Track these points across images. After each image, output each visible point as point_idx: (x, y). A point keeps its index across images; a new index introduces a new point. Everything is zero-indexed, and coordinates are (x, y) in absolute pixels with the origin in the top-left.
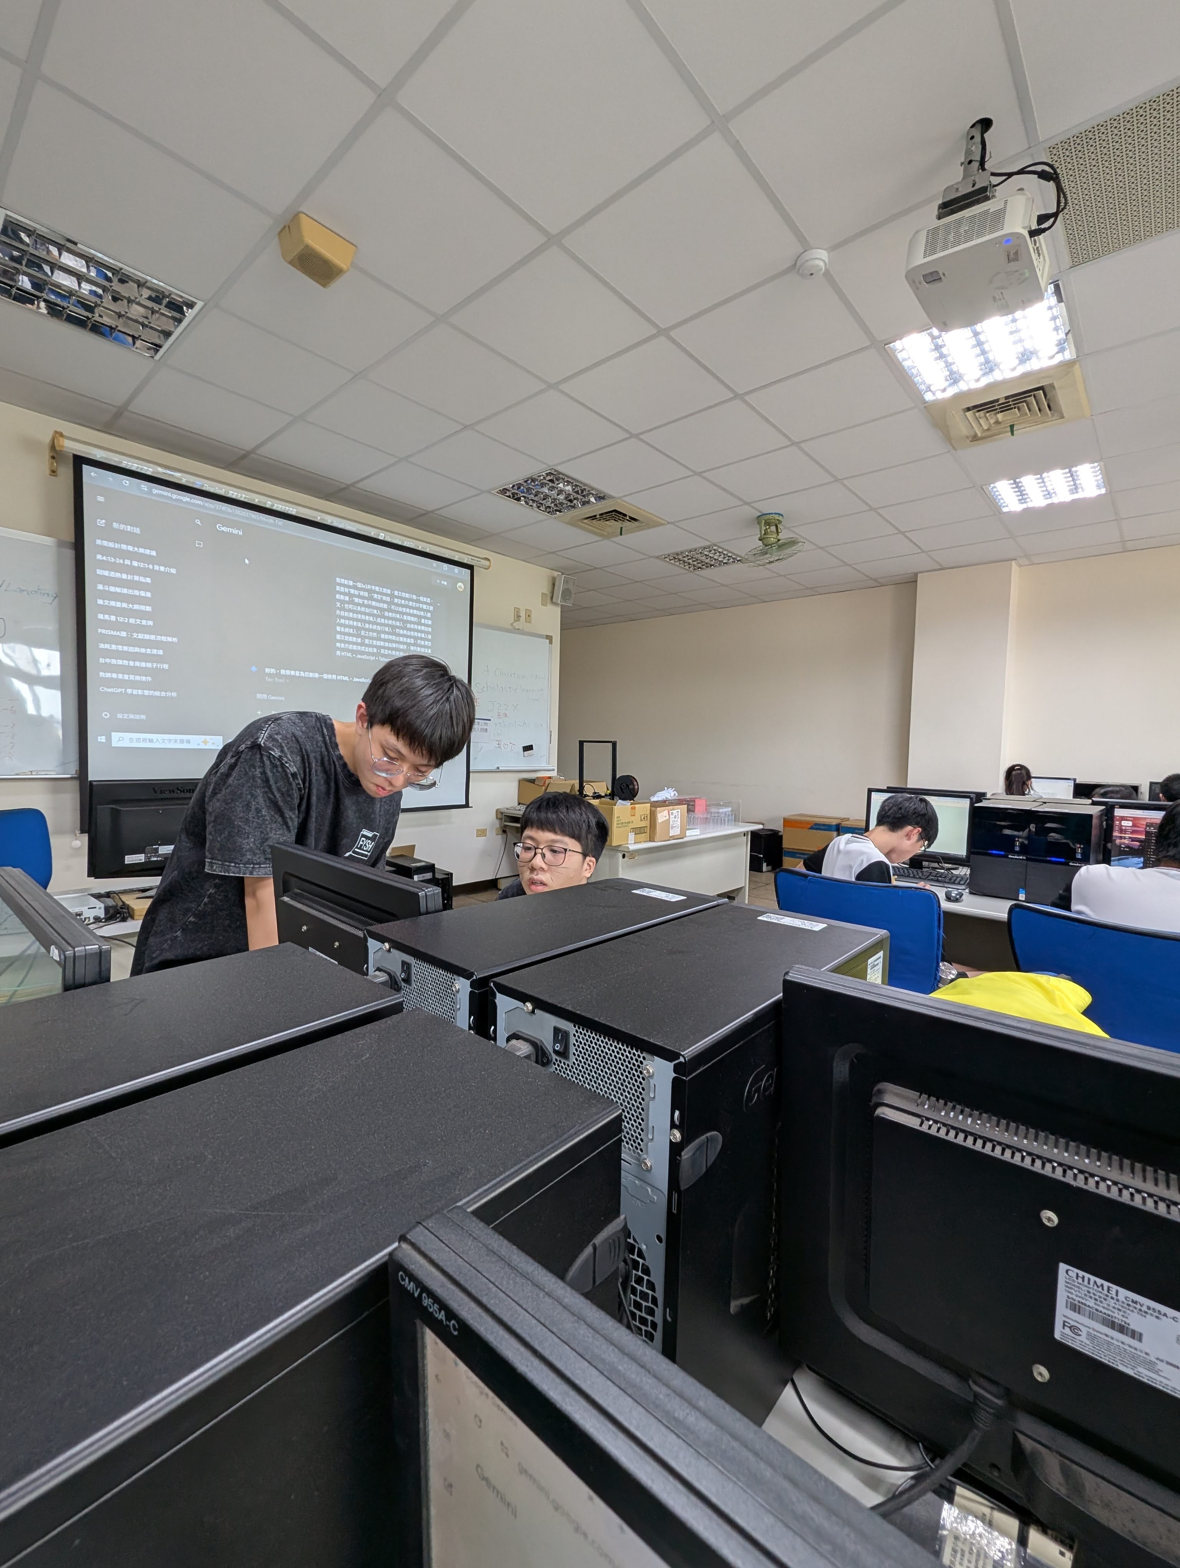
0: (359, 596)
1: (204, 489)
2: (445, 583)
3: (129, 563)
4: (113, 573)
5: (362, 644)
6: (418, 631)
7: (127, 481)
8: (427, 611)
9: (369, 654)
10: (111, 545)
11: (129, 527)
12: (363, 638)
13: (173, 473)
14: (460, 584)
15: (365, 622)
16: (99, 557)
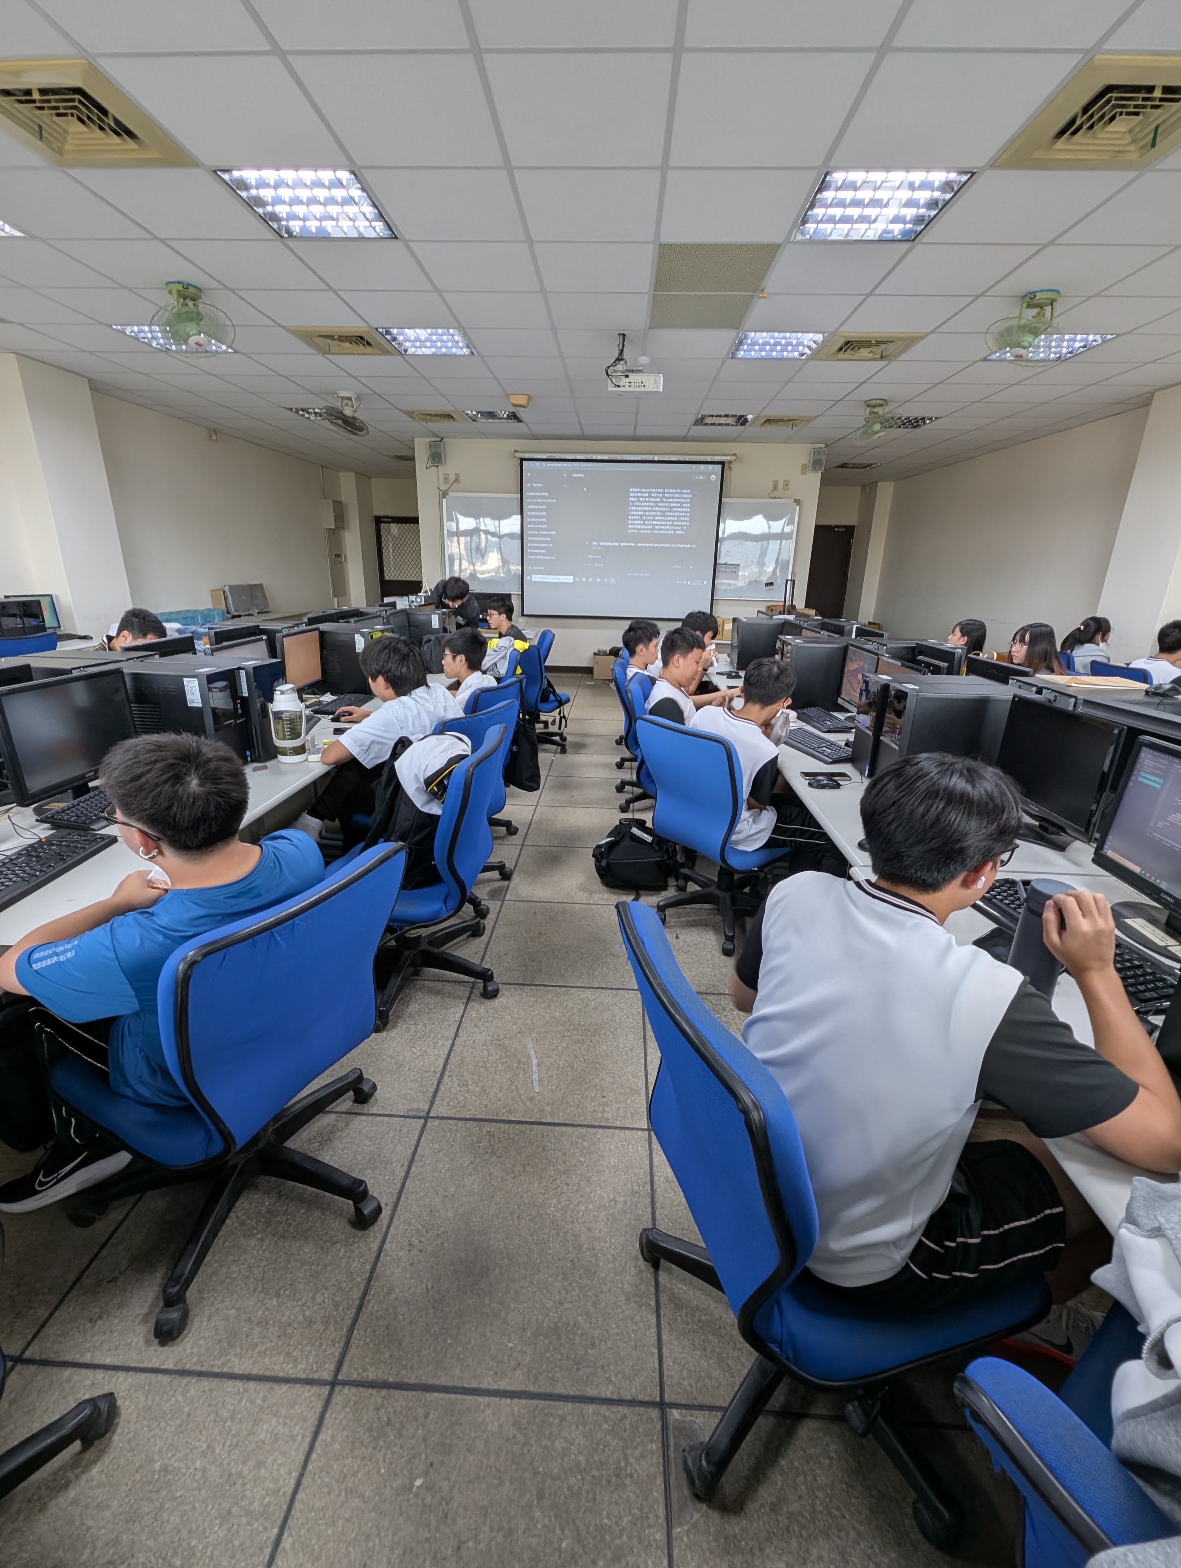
0: (643, 497)
2: (703, 477)
5: (644, 524)
6: (680, 512)
8: (687, 498)
9: (647, 529)
12: (644, 521)
13: (553, 455)
14: (714, 476)
15: (645, 511)
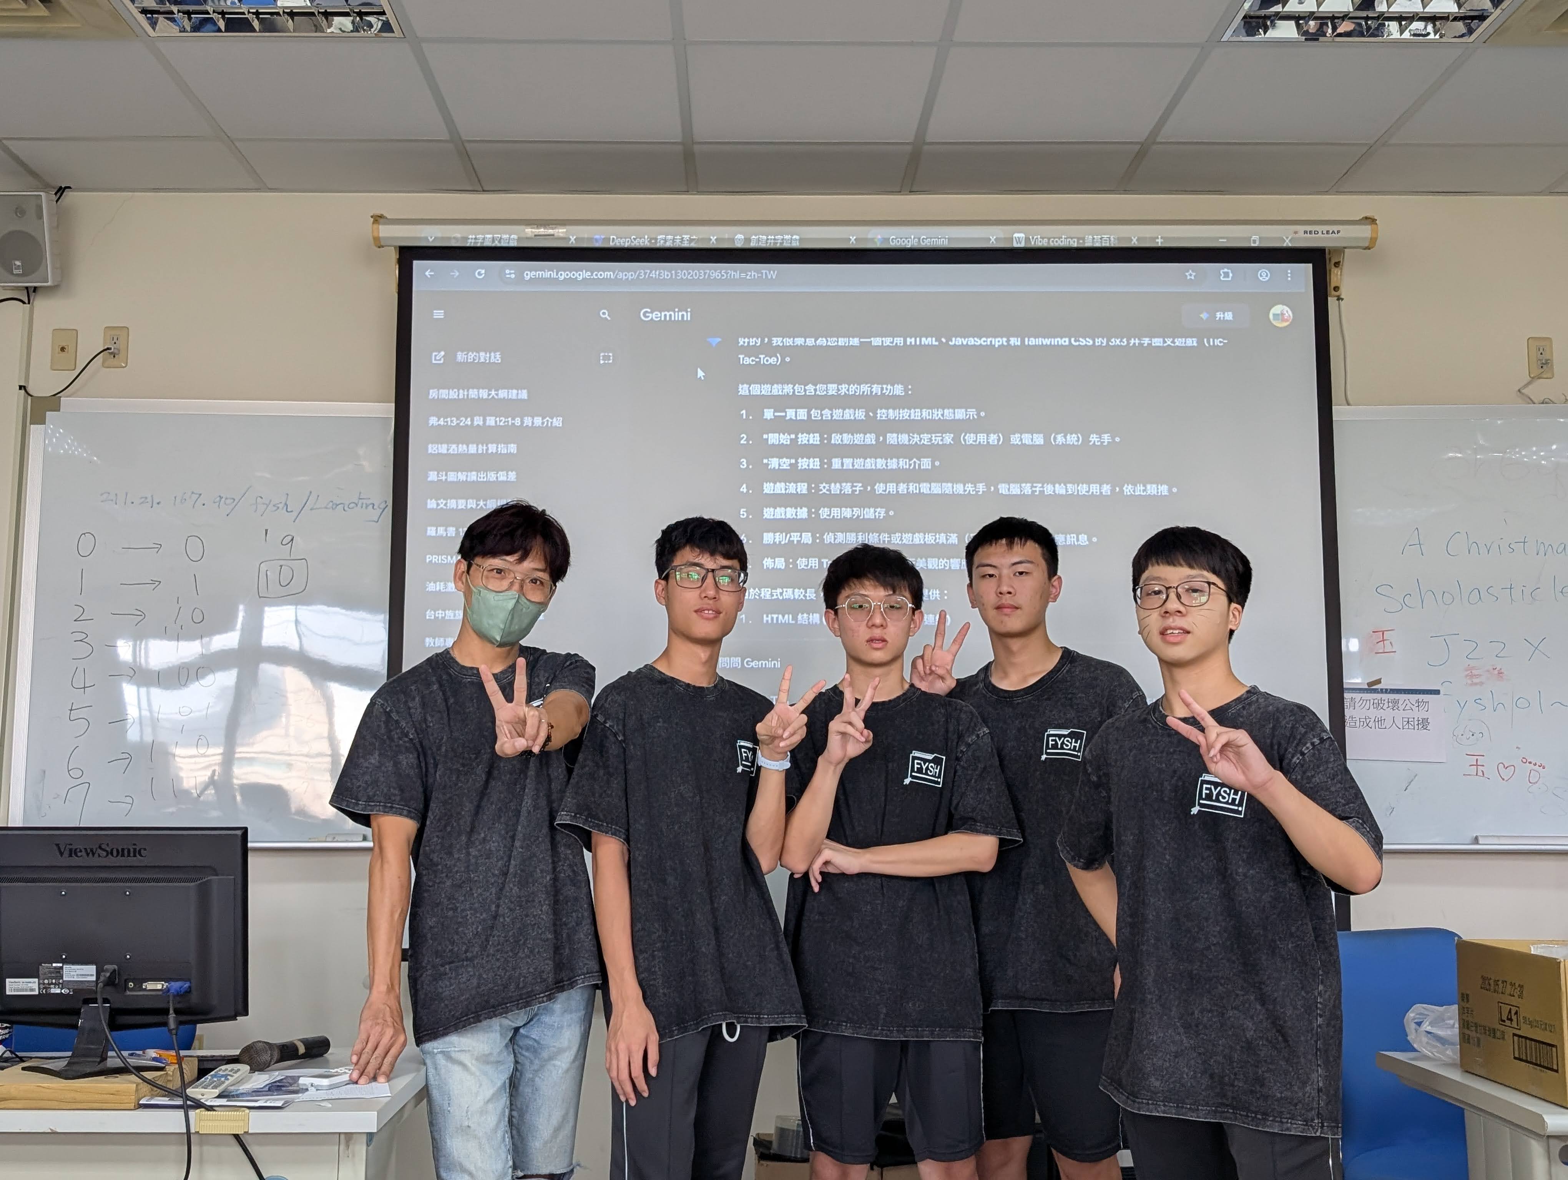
1: (612, 245)
2: (1229, 316)
3: (481, 423)
4: (454, 446)
7: (480, 269)
10: (453, 394)
11: (482, 354)
13: (551, 231)
14: (1277, 309)
16: (433, 421)
